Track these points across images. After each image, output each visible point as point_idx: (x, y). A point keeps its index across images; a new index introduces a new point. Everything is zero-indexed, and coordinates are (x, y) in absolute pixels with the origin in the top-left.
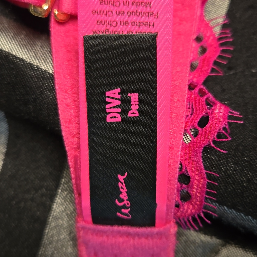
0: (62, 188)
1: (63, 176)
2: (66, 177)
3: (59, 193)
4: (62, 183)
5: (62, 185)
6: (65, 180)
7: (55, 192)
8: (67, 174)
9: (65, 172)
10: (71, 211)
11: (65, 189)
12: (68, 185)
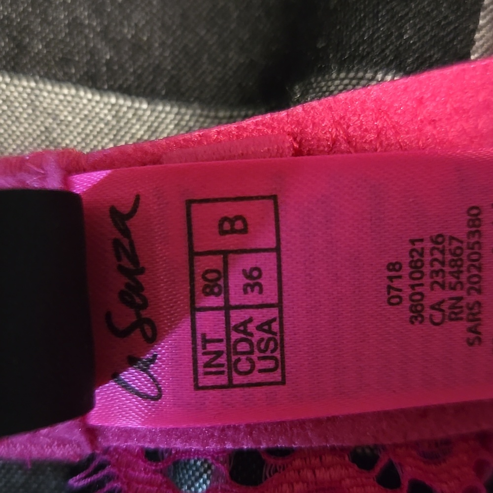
0: (121, 106)
1: (157, 105)
2: (156, 114)
3: (106, 99)
4: (137, 105)
5: (129, 103)
6: (145, 110)
7: (106, 87)
8: (163, 115)
9: (168, 108)
10: (59, 140)
11: (121, 114)
12: (134, 121)
